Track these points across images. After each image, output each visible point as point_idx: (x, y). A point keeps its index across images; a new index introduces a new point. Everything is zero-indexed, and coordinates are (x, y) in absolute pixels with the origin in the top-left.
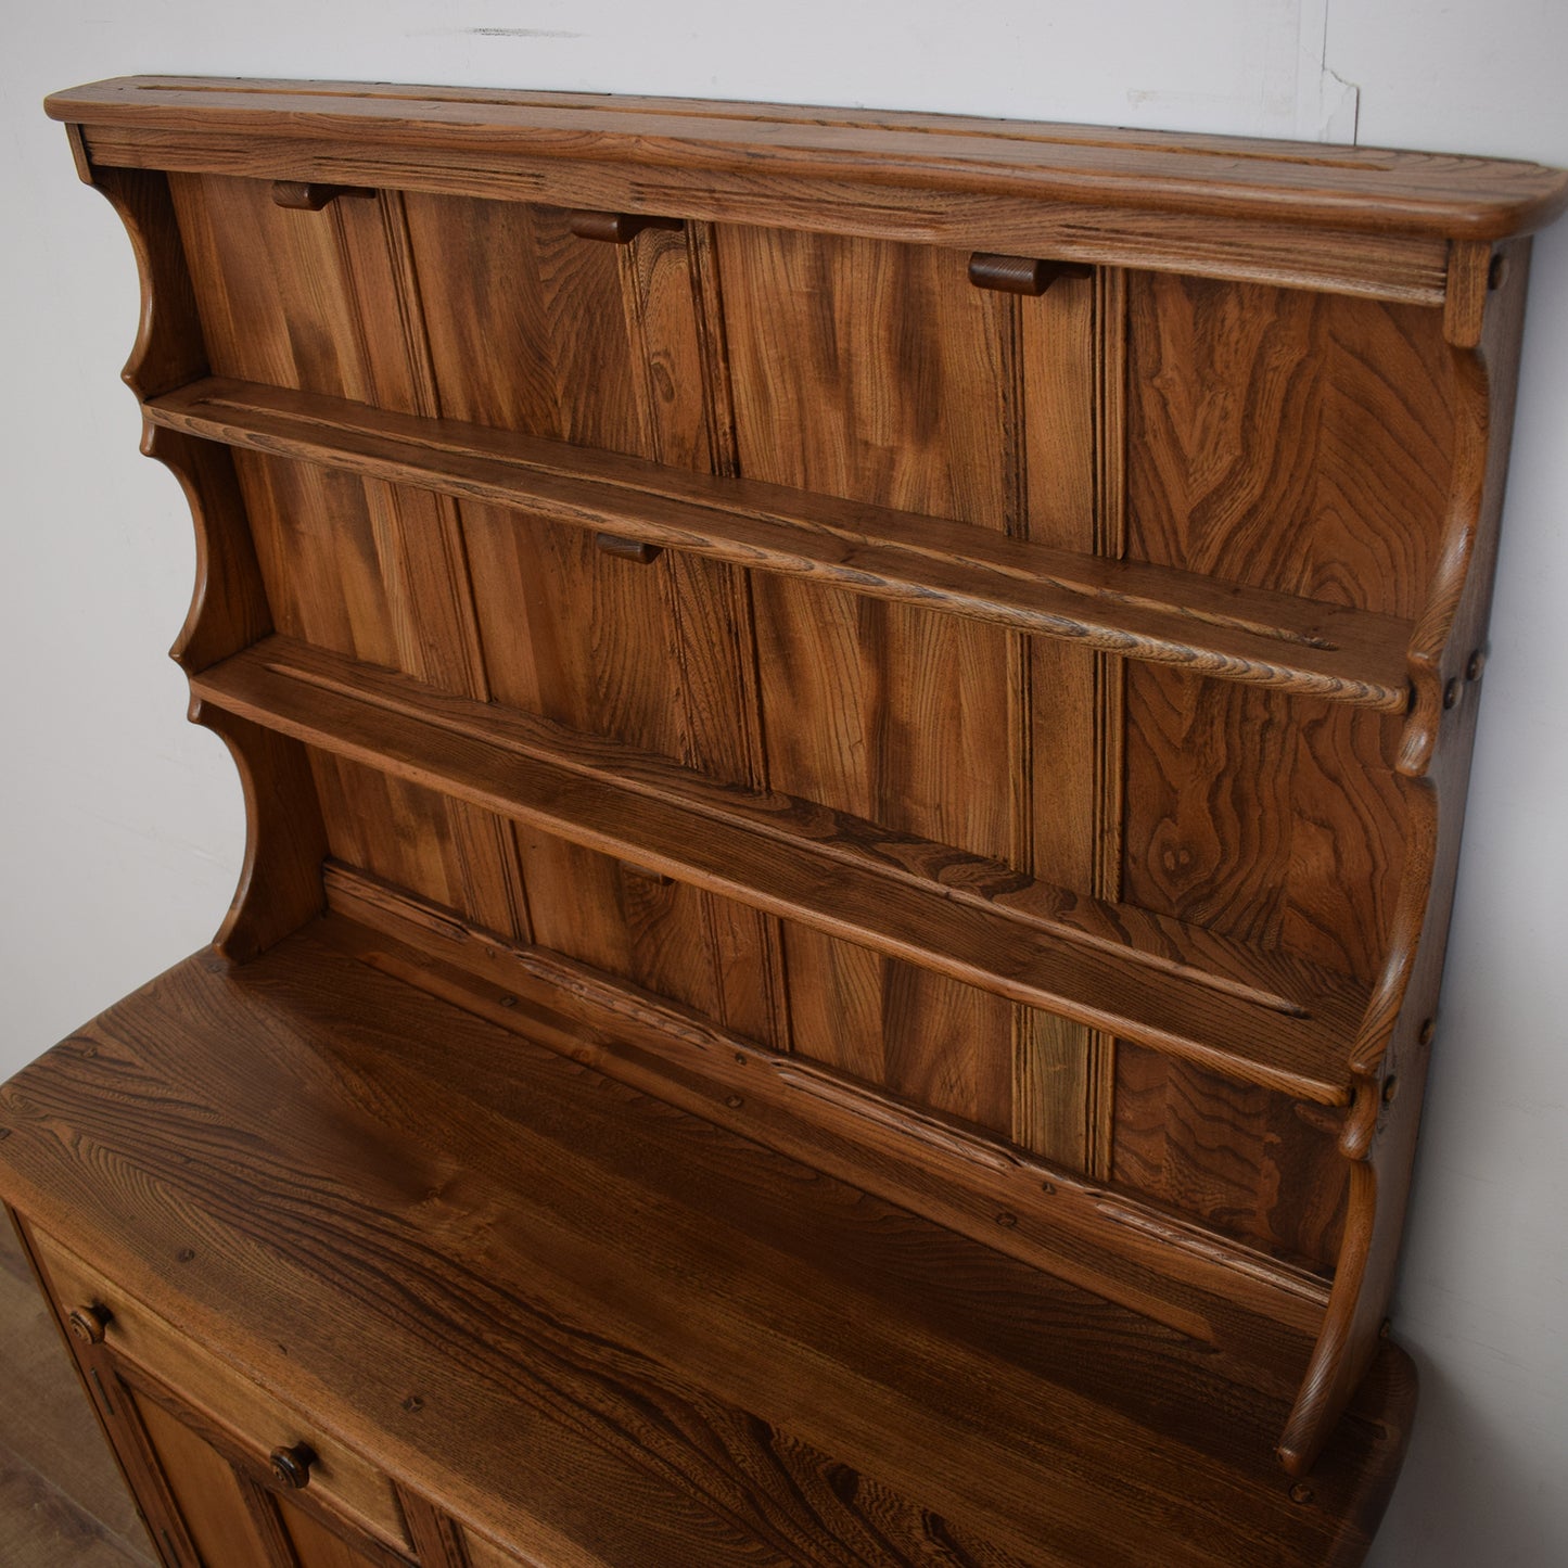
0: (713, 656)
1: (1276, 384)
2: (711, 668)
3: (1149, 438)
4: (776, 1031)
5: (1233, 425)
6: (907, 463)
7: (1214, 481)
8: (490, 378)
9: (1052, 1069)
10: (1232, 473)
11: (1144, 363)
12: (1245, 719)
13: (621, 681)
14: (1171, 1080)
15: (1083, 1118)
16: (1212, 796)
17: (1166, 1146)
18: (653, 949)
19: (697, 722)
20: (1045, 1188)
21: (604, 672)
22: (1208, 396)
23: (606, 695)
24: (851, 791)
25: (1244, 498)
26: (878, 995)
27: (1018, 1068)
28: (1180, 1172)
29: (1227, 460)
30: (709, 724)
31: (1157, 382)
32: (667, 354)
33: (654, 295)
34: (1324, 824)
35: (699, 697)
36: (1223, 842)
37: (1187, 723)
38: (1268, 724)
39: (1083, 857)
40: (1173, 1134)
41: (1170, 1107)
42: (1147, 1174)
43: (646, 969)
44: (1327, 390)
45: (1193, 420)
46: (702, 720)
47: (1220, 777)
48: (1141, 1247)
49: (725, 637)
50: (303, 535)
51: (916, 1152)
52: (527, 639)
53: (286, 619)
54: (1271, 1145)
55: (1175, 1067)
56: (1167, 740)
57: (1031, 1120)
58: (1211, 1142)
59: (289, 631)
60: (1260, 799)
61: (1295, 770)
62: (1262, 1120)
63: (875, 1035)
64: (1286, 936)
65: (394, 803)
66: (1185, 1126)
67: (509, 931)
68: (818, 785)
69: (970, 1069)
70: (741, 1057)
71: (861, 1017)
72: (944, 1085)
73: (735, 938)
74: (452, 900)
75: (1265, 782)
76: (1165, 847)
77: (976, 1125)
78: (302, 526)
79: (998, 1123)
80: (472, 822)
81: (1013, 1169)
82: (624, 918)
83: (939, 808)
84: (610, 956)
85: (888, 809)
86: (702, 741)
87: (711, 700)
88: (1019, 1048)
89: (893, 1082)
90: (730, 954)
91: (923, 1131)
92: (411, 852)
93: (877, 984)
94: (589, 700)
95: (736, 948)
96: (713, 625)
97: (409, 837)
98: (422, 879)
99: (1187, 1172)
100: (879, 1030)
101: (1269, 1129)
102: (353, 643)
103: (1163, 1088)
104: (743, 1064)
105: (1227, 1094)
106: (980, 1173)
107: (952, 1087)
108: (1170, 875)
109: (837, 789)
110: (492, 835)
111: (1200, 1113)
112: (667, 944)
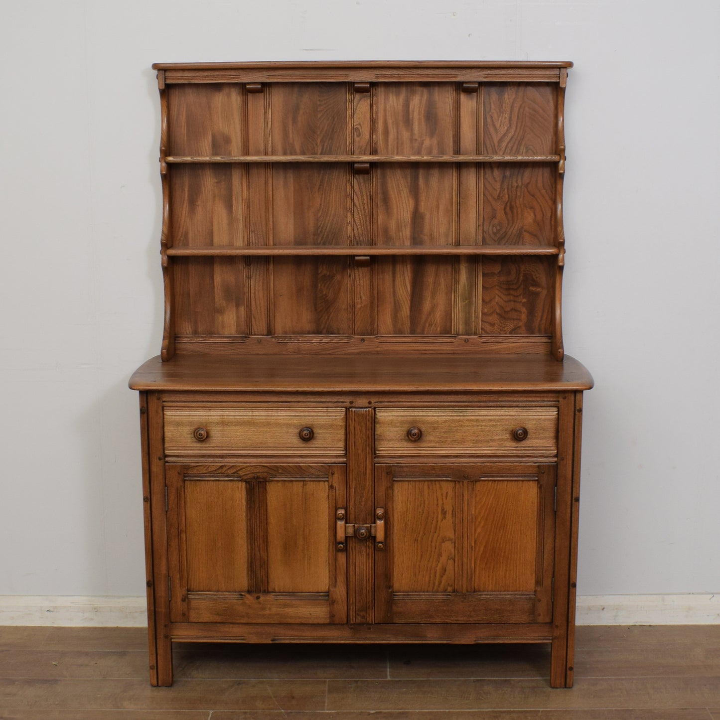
0: (364, 208)
1: (516, 110)
2: (363, 212)
3: (488, 126)
4: (373, 328)
5: (507, 121)
6: (427, 142)
7: (503, 133)
8: (293, 141)
9: (464, 303)
10: (507, 130)
11: (487, 110)
12: (512, 187)
13: (327, 226)
14: (497, 294)
15: (474, 315)
16: (505, 209)
17: (496, 316)
18: (326, 318)
19: (355, 229)
20: (465, 341)
21: (321, 224)
22: (501, 115)
23: (321, 232)
24: (404, 238)
25: (510, 135)
26: (409, 302)
27: (454, 308)
28: (500, 322)
29: (506, 128)
30: (360, 230)
31: (490, 113)
32: (360, 124)
33: (358, 109)
34: (531, 208)
35: (357, 221)
36: (508, 220)
37: (498, 192)
38: (517, 187)
39: (474, 234)
40: (498, 311)
41: (497, 303)
42: (491, 328)
43: (322, 327)
44: (527, 109)
45: (498, 120)
46: (358, 229)
47: (506, 203)
48: (495, 348)
49: (369, 201)
50: (198, 206)
51: (424, 348)
52: (292, 221)
53: (180, 240)
54: (524, 302)
55: (498, 289)
56: (493, 198)
57: (458, 324)
58: (508, 309)
59: (181, 244)
60: (516, 206)
61: (524, 196)
62: (521, 297)
63: (407, 317)
64: (524, 240)
65: (216, 300)
66: (501, 307)
67: (265, 332)
68: (393, 239)
69: (438, 316)
70: (363, 340)
71: (403, 312)
72: (429, 325)
73: (361, 299)
74: (237, 331)
75: (517, 201)
76: (493, 226)
77: (440, 334)
78: (199, 203)
79: (447, 331)
80: (257, 293)
81: (455, 339)
82: (316, 310)
83: (431, 235)
84: (308, 327)
85: (416, 240)
86: (357, 235)
87: (362, 221)
88: (454, 301)
89: (413, 332)
90: (359, 306)
91: (426, 340)
92: (220, 318)
93: (409, 298)
94: (314, 235)
95: (361, 303)
96: (365, 198)
97: (221, 311)
98: (223, 327)
99: (502, 322)
100: (408, 314)
101: (523, 298)
102: (212, 241)
103: (495, 297)
104: (364, 342)
105: (512, 292)
106: (445, 345)
107: (432, 325)
108: (495, 234)
109: (400, 239)
110: (265, 295)
111: (505, 301)
112: (333, 313)
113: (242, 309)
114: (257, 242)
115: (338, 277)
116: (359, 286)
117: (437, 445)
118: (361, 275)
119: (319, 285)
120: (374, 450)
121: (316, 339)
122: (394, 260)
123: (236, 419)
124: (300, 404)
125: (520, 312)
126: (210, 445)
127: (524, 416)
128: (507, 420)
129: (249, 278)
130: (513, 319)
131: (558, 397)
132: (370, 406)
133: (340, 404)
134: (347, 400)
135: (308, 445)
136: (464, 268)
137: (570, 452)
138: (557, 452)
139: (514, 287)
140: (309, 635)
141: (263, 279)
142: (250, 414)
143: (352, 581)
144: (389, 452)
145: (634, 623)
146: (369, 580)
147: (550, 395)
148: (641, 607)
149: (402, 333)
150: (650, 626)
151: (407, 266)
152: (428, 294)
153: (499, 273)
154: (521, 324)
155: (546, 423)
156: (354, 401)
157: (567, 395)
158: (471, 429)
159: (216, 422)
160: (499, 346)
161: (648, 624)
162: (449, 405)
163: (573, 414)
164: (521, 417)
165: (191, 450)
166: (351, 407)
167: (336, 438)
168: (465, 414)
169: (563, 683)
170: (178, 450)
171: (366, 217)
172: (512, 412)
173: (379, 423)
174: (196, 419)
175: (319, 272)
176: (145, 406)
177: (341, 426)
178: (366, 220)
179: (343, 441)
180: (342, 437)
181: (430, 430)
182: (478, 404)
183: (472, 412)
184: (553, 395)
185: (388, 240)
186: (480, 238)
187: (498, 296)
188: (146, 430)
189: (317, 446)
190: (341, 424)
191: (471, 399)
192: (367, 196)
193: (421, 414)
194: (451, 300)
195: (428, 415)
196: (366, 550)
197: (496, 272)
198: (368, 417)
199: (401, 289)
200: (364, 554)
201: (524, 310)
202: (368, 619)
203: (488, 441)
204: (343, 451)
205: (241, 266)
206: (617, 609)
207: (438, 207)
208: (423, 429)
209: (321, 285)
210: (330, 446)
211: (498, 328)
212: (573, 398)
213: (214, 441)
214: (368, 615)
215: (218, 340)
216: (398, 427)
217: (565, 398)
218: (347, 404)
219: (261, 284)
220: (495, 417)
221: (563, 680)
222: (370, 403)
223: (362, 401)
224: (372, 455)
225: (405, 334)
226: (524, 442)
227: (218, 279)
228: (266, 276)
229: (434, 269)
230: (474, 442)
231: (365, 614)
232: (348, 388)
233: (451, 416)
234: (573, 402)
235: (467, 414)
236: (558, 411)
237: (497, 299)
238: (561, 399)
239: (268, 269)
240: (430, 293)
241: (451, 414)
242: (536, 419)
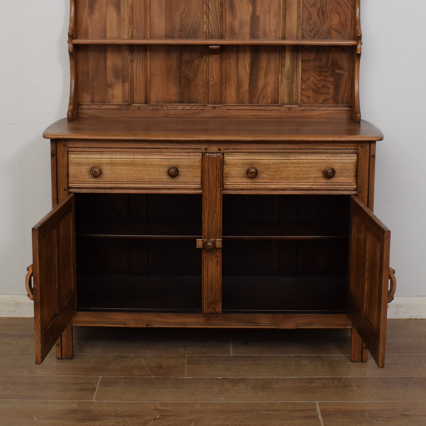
0: (216, 11)
2: (215, 14)
4: (222, 99)
9: (288, 81)
13: (189, 24)
14: (312, 75)
15: (295, 91)
16: (318, 13)
17: (311, 91)
18: (188, 91)
20: (289, 109)
21: (185, 23)
23: (185, 29)
24: (245, 34)
26: (248, 80)
27: (281, 84)
28: (315, 96)
30: (213, 27)
34: (337, 12)
35: (211, 21)
36: (320, 21)
39: (296, 31)
40: (313, 87)
41: (312, 81)
42: (308, 100)
43: (185, 98)
46: (211, 27)
47: (319, 9)
48: (310, 114)
49: (220, 6)
50: (96, 9)
51: (259, 114)
52: (164, 20)
53: (82, 33)
54: (332, 81)
55: (312, 71)
56: (310, 5)
57: (284, 96)
58: (320, 86)
59: (83, 37)
60: (326, 11)
61: (332, 4)
62: (330, 77)
63: (247, 91)
64: (332, 36)
65: (108, 78)
66: (315, 85)
67: (143, 101)
68: (237, 34)
69: (269, 91)
70: (214, 108)
71: (243, 88)
72: (263, 97)
73: (213, 78)
74: (123, 101)
75: (327, 7)
76: (310, 25)
77: (271, 103)
78: (96, 7)
79: (275, 102)
80: (138, 73)
81: (282, 108)
82: (180, 86)
83: (265, 31)
84: (175, 98)
85: (253, 35)
86: (211, 31)
87: (214, 21)
88: (281, 80)
89: (251, 102)
90: (212, 83)
91: (261, 108)
92: (111, 91)
93: (248, 77)
94: (180, 31)
95: (213, 81)
96: (217, 4)
97: (111, 86)
98: (113, 98)
99: (316, 95)
100: (248, 89)
101: (331, 78)
102: (106, 35)
103: (310, 77)
104: (215, 109)
105: (322, 74)
106: (274, 112)
107: (265, 97)
108: (311, 31)
109: (242, 34)
110: (144, 74)
111: (318, 80)
112: (192, 88)
113: (127, 85)
114: (138, 35)
115: (197, 62)
116: (212, 68)
117: (269, 181)
118: (213, 60)
119: (183, 67)
120: (222, 184)
121: (180, 107)
122: (237, 49)
123: (122, 161)
124: (168, 150)
125: (329, 88)
126: (102, 180)
127: (333, 160)
128: (320, 163)
129: (132, 62)
130: (324, 94)
131: (357, 146)
132: (219, 152)
133: (198, 150)
134: (203, 147)
135: (174, 181)
136: (288, 56)
137: (366, 187)
138: (357, 187)
139: (325, 70)
140: (174, 322)
141: (143, 63)
142: (132, 157)
143: (206, 282)
144: (234, 186)
145: (410, 317)
146: (218, 280)
147: (352, 145)
148: (416, 306)
149: (243, 103)
150: (422, 319)
151: (247, 54)
152: (262, 75)
153: (314, 59)
154: (329, 97)
155: (349, 165)
156: (208, 148)
157: (364, 145)
158: (294, 170)
159: (107, 163)
160: (313, 113)
161: (421, 318)
162: (278, 152)
163: (368, 159)
164: (330, 161)
165: (88, 183)
166: (206, 153)
167: (195, 175)
168: (289, 158)
169: (360, 358)
170: (78, 183)
171: (217, 18)
172: (324, 157)
173: (226, 164)
174: (92, 161)
175: (183, 58)
176: (55, 150)
177: (198, 166)
178: (217, 20)
179: (200, 177)
180: (199, 174)
181: (263, 170)
182: (299, 151)
183: (294, 156)
184: (354, 145)
185: (233, 35)
186: (300, 34)
187: (313, 76)
188: (55, 169)
189: (181, 181)
190: (198, 165)
191: (294, 147)
192: (218, 3)
193: (257, 158)
194: (279, 79)
195: (262, 158)
196: (216, 258)
197: (312, 59)
198: (218, 160)
199: (242, 71)
200: (215, 261)
201: (332, 87)
202: (217, 310)
203: (306, 179)
204: (200, 185)
205: (126, 53)
206: (398, 307)
207: (269, 11)
208: (259, 169)
209: (184, 68)
210: (190, 181)
211: (313, 100)
212: (368, 147)
213: (105, 177)
214: (217, 307)
215: (109, 107)
216: (240, 167)
217: (362, 147)
218: (203, 151)
219: (141, 66)
220: (311, 160)
221: (360, 356)
222: (220, 149)
223: (214, 148)
224: (221, 188)
225: (245, 103)
226: (332, 179)
227: (109, 63)
228: (144, 60)
229: (266, 57)
230: (296, 179)
231: (215, 306)
232: (203, 138)
233: (279, 159)
234: (368, 151)
235: (291, 158)
236: (358, 156)
237: (312, 78)
238: (359, 148)
239: (146, 56)
240: (263, 74)
241: (279, 158)
242: (341, 162)
